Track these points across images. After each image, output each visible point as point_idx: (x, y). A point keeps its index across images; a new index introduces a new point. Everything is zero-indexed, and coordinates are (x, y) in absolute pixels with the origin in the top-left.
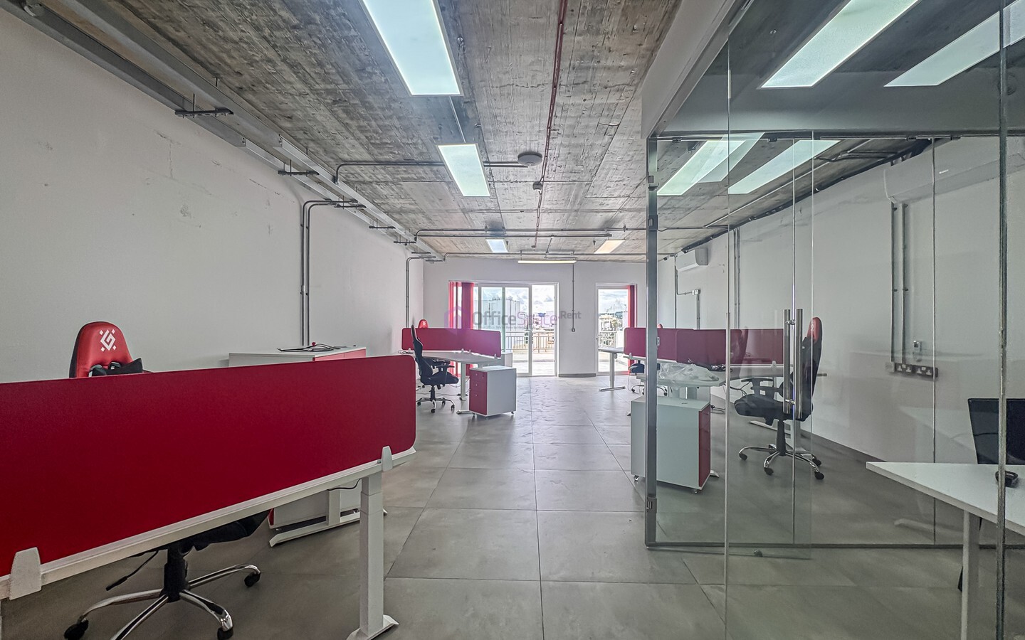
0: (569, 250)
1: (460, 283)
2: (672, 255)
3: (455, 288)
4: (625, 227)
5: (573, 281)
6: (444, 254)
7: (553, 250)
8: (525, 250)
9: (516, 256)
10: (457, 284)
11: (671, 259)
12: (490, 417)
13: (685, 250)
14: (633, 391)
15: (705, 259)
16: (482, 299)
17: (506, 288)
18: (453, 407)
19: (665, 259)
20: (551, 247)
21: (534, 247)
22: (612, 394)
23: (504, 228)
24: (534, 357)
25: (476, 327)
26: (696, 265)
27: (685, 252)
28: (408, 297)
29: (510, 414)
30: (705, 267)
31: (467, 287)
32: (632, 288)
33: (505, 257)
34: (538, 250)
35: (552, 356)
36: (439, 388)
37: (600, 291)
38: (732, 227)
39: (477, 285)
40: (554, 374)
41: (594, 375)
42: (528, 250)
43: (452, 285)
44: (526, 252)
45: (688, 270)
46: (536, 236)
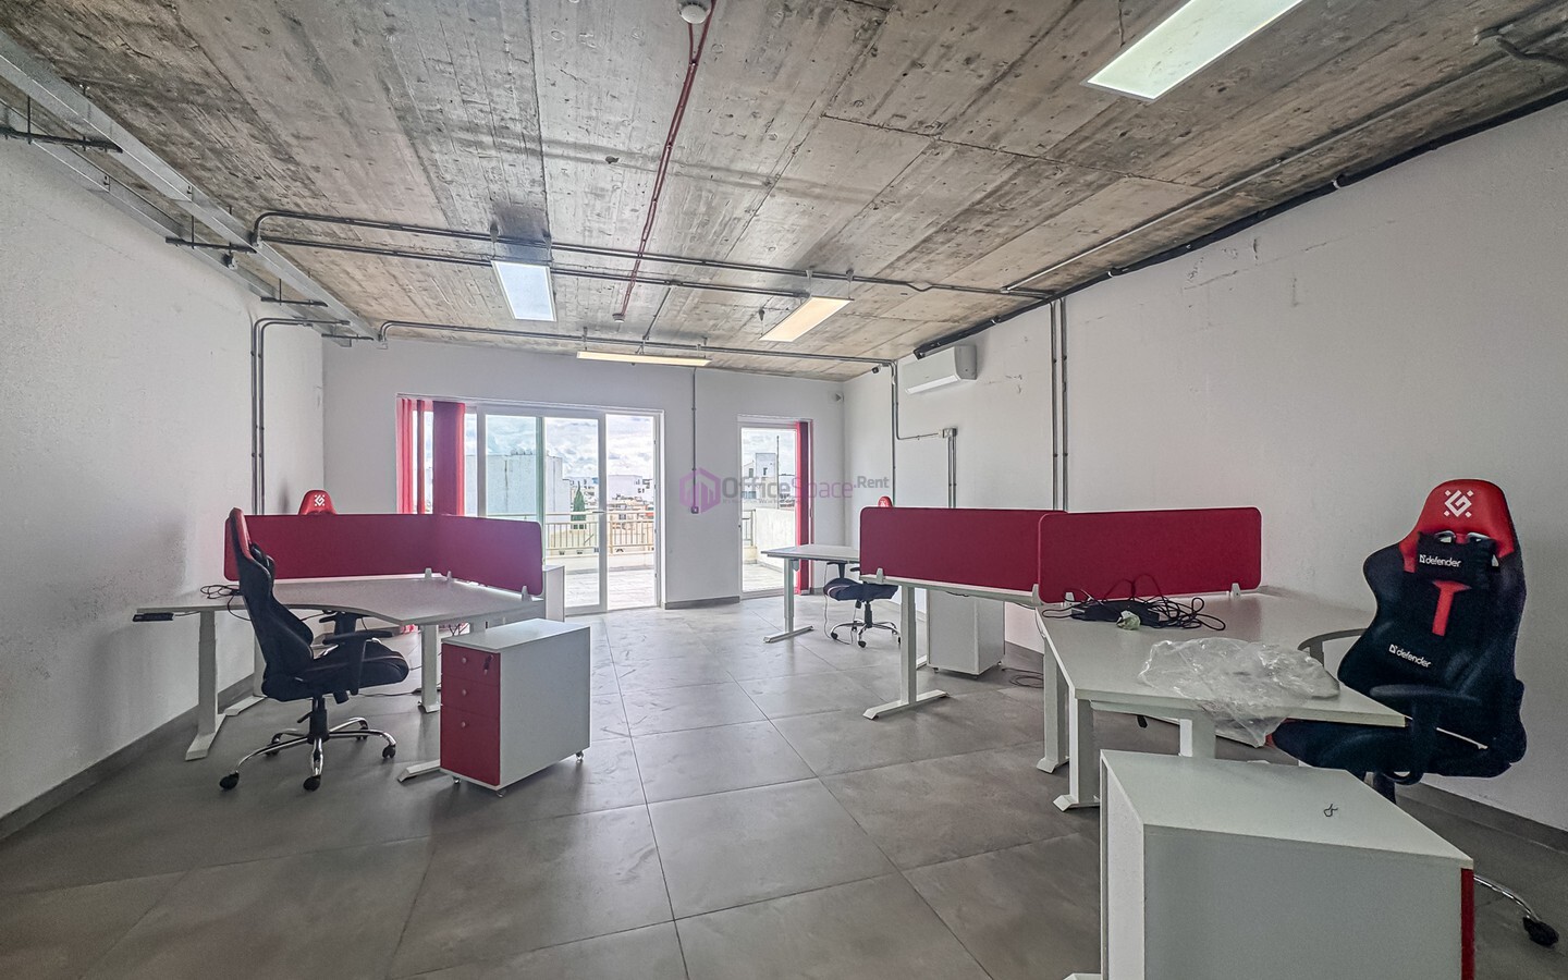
0: (694, 336)
1: (428, 402)
2: (886, 363)
3: (415, 413)
4: (850, 271)
5: (694, 409)
6: (378, 325)
7: (660, 333)
8: (594, 327)
9: (571, 345)
10: (420, 404)
11: (885, 371)
12: (510, 788)
13: (922, 350)
14: (834, 636)
15: (972, 367)
16: (488, 451)
17: (548, 421)
18: (389, 752)
19: (876, 370)
20: (659, 322)
21: (619, 316)
22: (791, 648)
23: (547, 235)
24: (612, 561)
25: (470, 510)
26: (954, 378)
27: (919, 357)
28: (258, 427)
29: (573, 758)
30: (971, 383)
31: (447, 412)
32: (804, 428)
33: (544, 344)
34: (625, 331)
35: (650, 559)
36: (341, 699)
37: (743, 430)
38: (1049, 296)
39: (473, 409)
40: (654, 603)
41: (734, 600)
42: (604, 327)
43: (406, 406)
44: (597, 335)
45: (922, 392)
46: (632, 278)
